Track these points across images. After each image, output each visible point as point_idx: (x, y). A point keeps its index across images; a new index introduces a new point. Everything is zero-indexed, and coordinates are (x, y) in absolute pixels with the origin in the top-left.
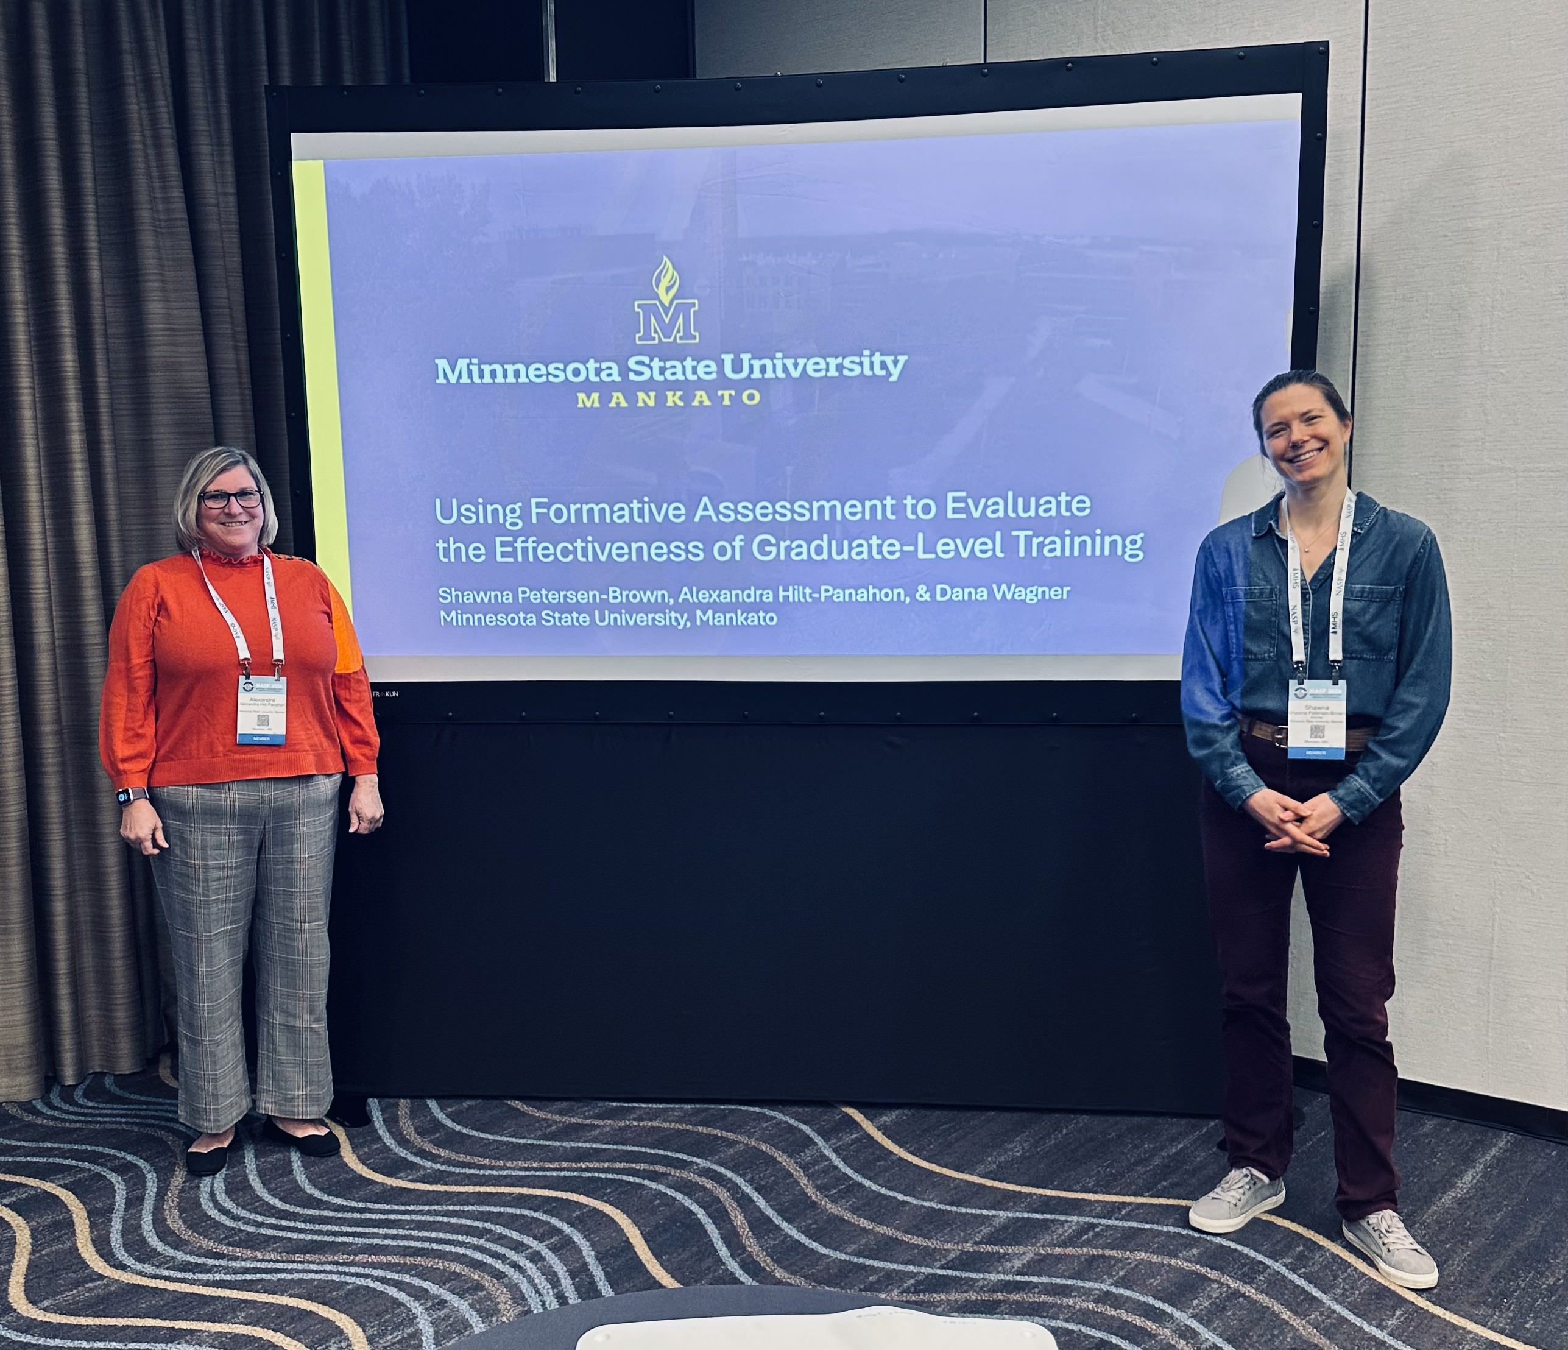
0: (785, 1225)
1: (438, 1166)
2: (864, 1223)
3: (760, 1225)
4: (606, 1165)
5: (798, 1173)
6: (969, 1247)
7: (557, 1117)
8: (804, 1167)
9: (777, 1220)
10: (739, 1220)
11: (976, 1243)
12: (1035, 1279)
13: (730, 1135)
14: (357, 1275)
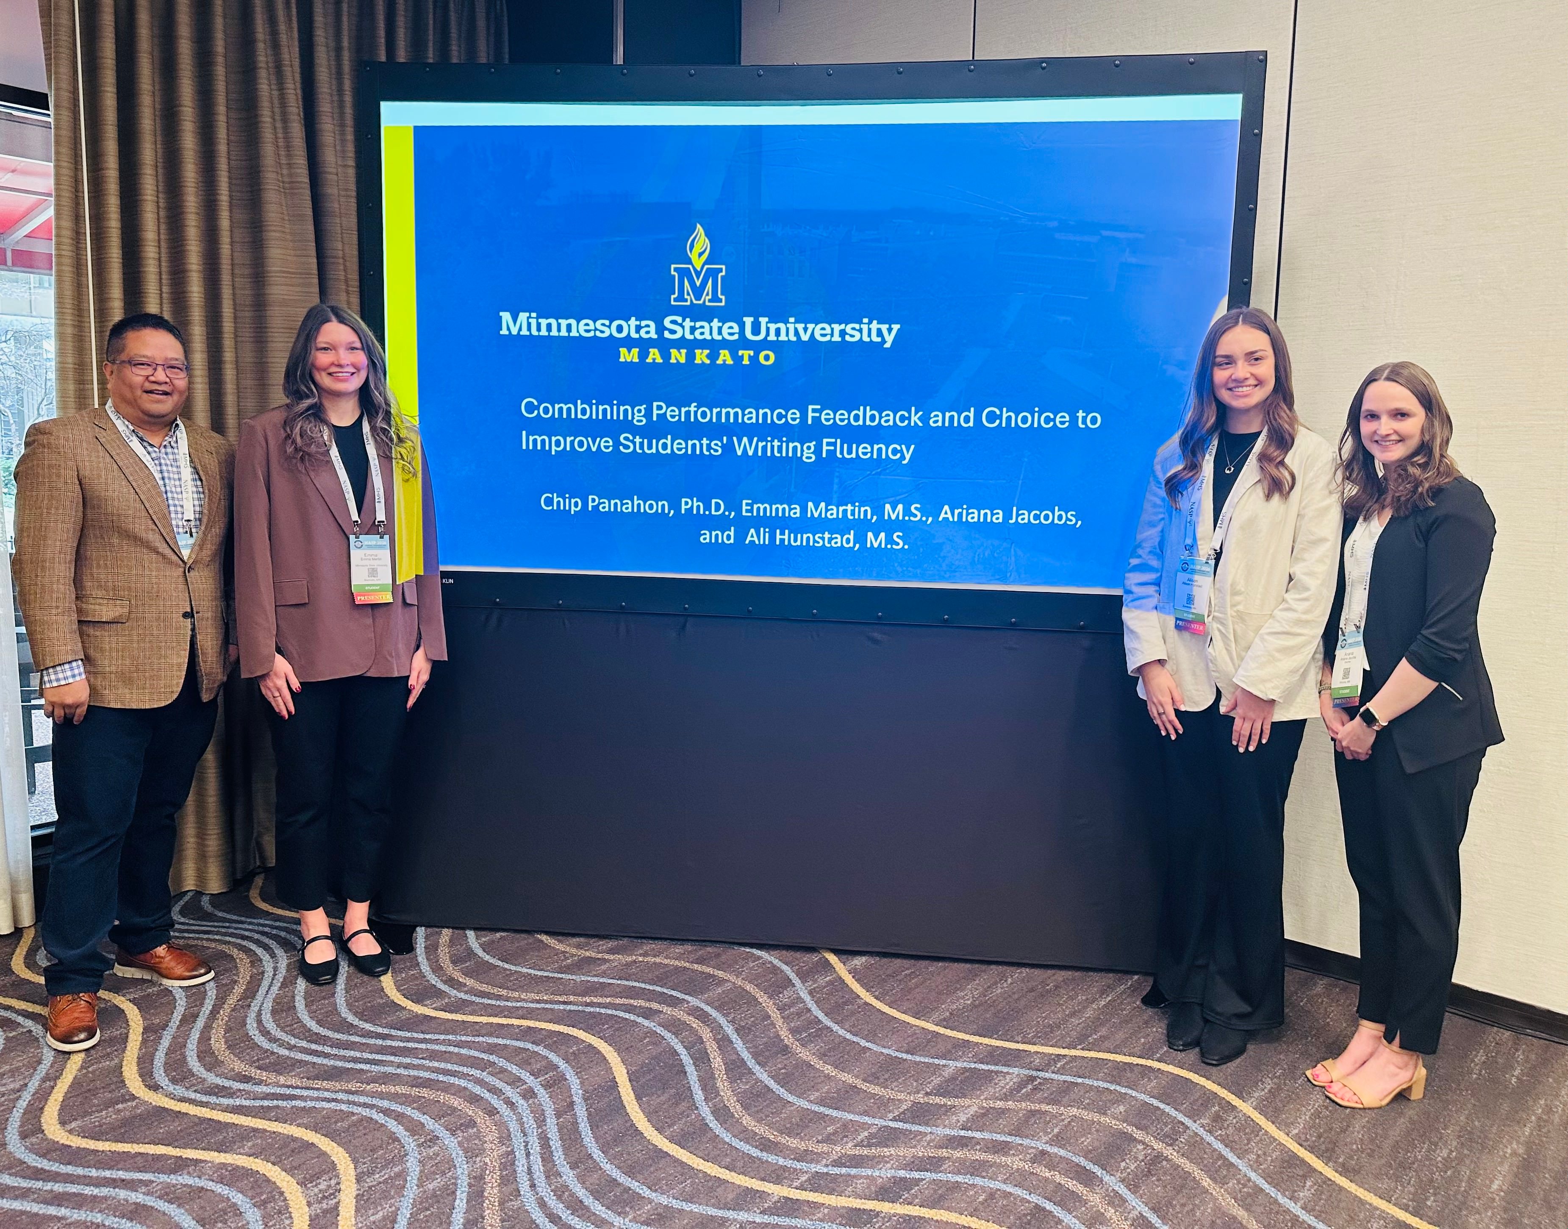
0: (757, 1069)
1: (462, 995)
2: (829, 1069)
3: (735, 1068)
4: (608, 1000)
5: (775, 1014)
6: (920, 1098)
7: (574, 951)
8: (781, 1009)
9: (751, 1063)
10: (717, 1062)
11: (927, 1094)
12: (978, 1135)
13: (720, 974)
14: (365, 1105)
